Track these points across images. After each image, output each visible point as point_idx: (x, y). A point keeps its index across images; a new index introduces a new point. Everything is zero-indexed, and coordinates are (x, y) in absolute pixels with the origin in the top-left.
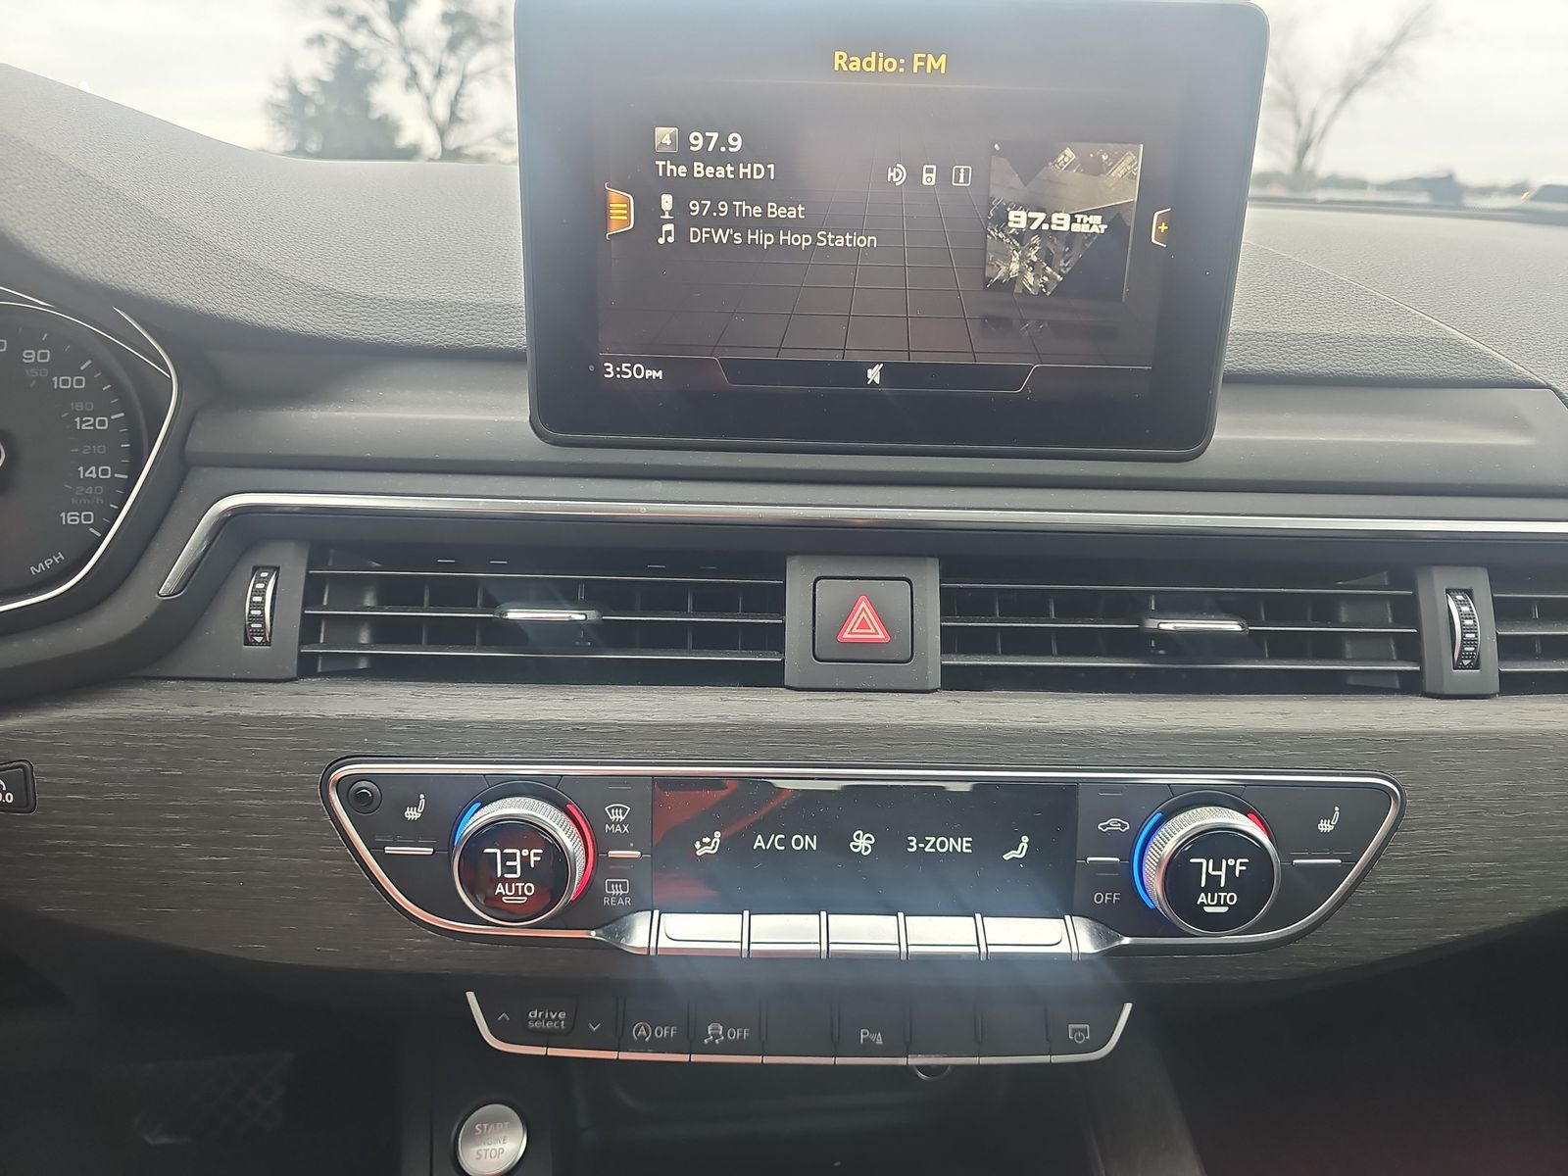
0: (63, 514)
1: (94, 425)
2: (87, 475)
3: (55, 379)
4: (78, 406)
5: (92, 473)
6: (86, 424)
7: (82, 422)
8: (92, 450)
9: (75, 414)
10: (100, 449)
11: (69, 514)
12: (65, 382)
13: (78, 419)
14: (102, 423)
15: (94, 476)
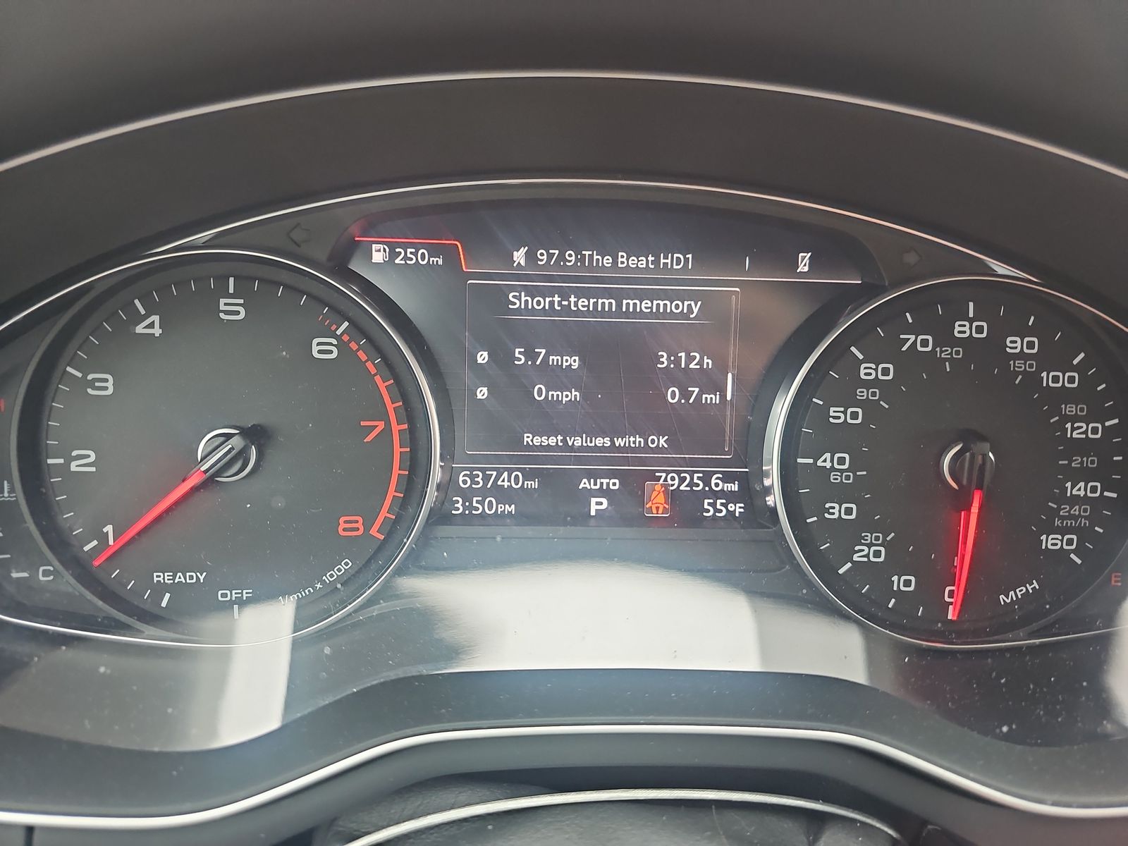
0: (1044, 537)
1: (1086, 432)
2: (1074, 492)
3: (1044, 375)
4: (1070, 409)
5: (1080, 490)
6: (1078, 431)
7: (1073, 429)
8: (1082, 463)
9: (1066, 418)
10: (1091, 462)
11: (1051, 537)
12: (1056, 379)
13: (1069, 425)
14: (1095, 431)
15: (1082, 493)
